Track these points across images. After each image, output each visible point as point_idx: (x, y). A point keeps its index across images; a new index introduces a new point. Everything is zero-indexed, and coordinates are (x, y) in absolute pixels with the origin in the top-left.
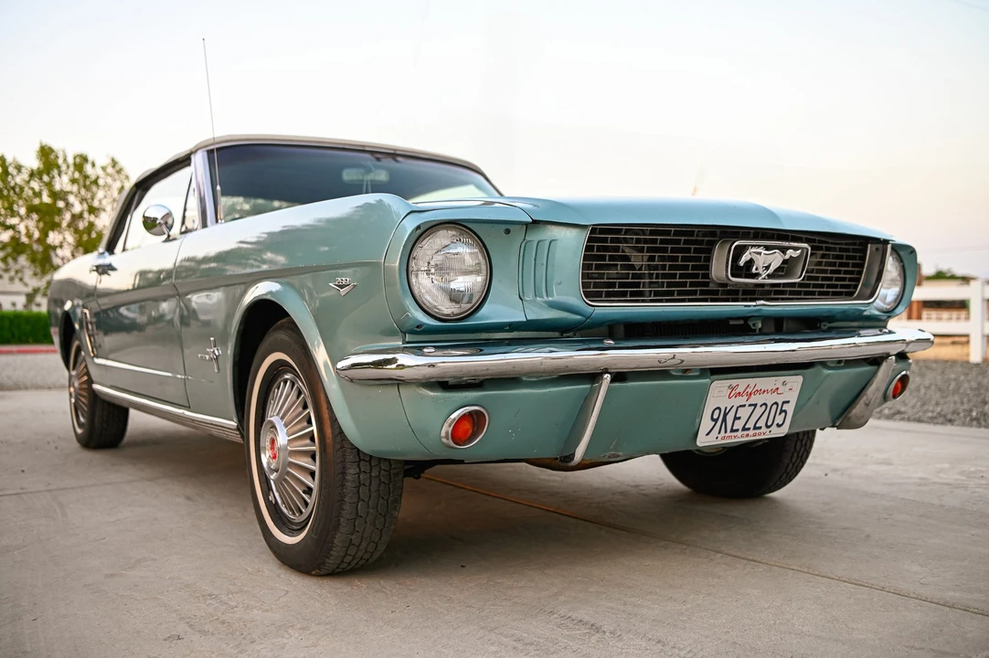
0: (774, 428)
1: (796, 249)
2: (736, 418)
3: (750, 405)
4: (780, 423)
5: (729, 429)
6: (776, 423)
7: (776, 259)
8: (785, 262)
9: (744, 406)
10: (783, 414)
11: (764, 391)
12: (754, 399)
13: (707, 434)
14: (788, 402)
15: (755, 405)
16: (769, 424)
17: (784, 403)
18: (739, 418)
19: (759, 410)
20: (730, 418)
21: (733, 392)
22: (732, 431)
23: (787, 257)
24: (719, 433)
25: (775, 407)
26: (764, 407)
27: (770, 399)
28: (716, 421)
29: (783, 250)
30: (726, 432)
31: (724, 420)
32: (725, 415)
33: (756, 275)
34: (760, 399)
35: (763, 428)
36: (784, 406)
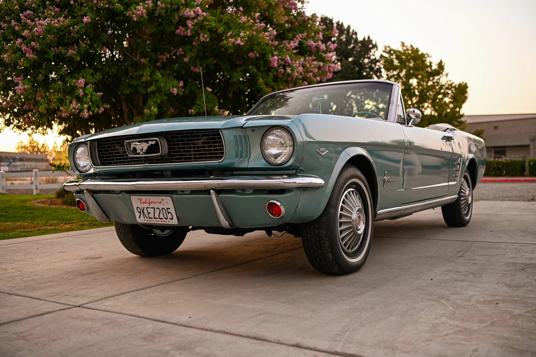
0: (169, 219)
1: (153, 141)
2: (148, 213)
3: (152, 208)
4: (171, 217)
6: (168, 218)
7: (145, 146)
8: (149, 147)
9: (150, 208)
10: (170, 214)
11: (155, 202)
12: (152, 205)
13: (139, 218)
14: (170, 208)
15: (155, 208)
16: (166, 217)
17: (167, 209)
18: (150, 213)
19: (157, 211)
20: (146, 212)
21: (141, 202)
22: (150, 218)
23: (149, 145)
24: (144, 217)
25: (163, 210)
26: (159, 210)
28: (140, 212)
29: (147, 142)
30: (147, 217)
31: (143, 213)
32: (143, 211)
33: (139, 154)
34: (156, 206)
35: (164, 220)
36: (169, 210)
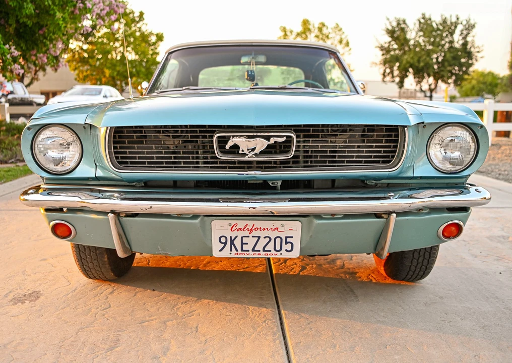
0: (283, 251)
1: (281, 137)
2: (242, 244)
3: (253, 237)
4: (289, 249)
5: (239, 249)
6: (284, 249)
7: (261, 145)
9: (248, 237)
10: (290, 245)
11: (264, 229)
12: (254, 233)
13: (221, 251)
14: (292, 237)
15: (259, 237)
16: (278, 248)
17: (286, 238)
18: (247, 244)
19: (263, 242)
20: (237, 243)
21: (234, 228)
22: (242, 250)
23: (272, 142)
24: (231, 250)
25: (278, 240)
26: (268, 239)
27: (273, 235)
28: (225, 244)
30: (237, 250)
31: (232, 244)
32: (232, 241)
34: (262, 234)
35: (273, 252)
36: (289, 240)
